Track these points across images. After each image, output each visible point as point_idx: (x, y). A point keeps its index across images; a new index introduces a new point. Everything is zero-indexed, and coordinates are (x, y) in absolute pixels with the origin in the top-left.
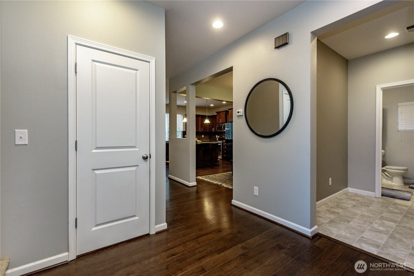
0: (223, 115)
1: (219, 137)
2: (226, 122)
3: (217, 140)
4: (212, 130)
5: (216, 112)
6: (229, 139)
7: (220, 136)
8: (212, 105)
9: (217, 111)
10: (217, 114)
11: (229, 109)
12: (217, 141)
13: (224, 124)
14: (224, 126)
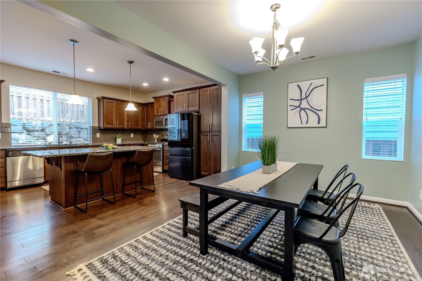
0: (164, 103)
1: (158, 136)
2: (170, 113)
3: (156, 141)
4: (147, 125)
5: (153, 98)
6: (174, 139)
7: (161, 135)
8: (145, 85)
9: (154, 96)
10: (155, 101)
11: (174, 92)
12: (155, 144)
13: (166, 117)
14: (166, 120)
